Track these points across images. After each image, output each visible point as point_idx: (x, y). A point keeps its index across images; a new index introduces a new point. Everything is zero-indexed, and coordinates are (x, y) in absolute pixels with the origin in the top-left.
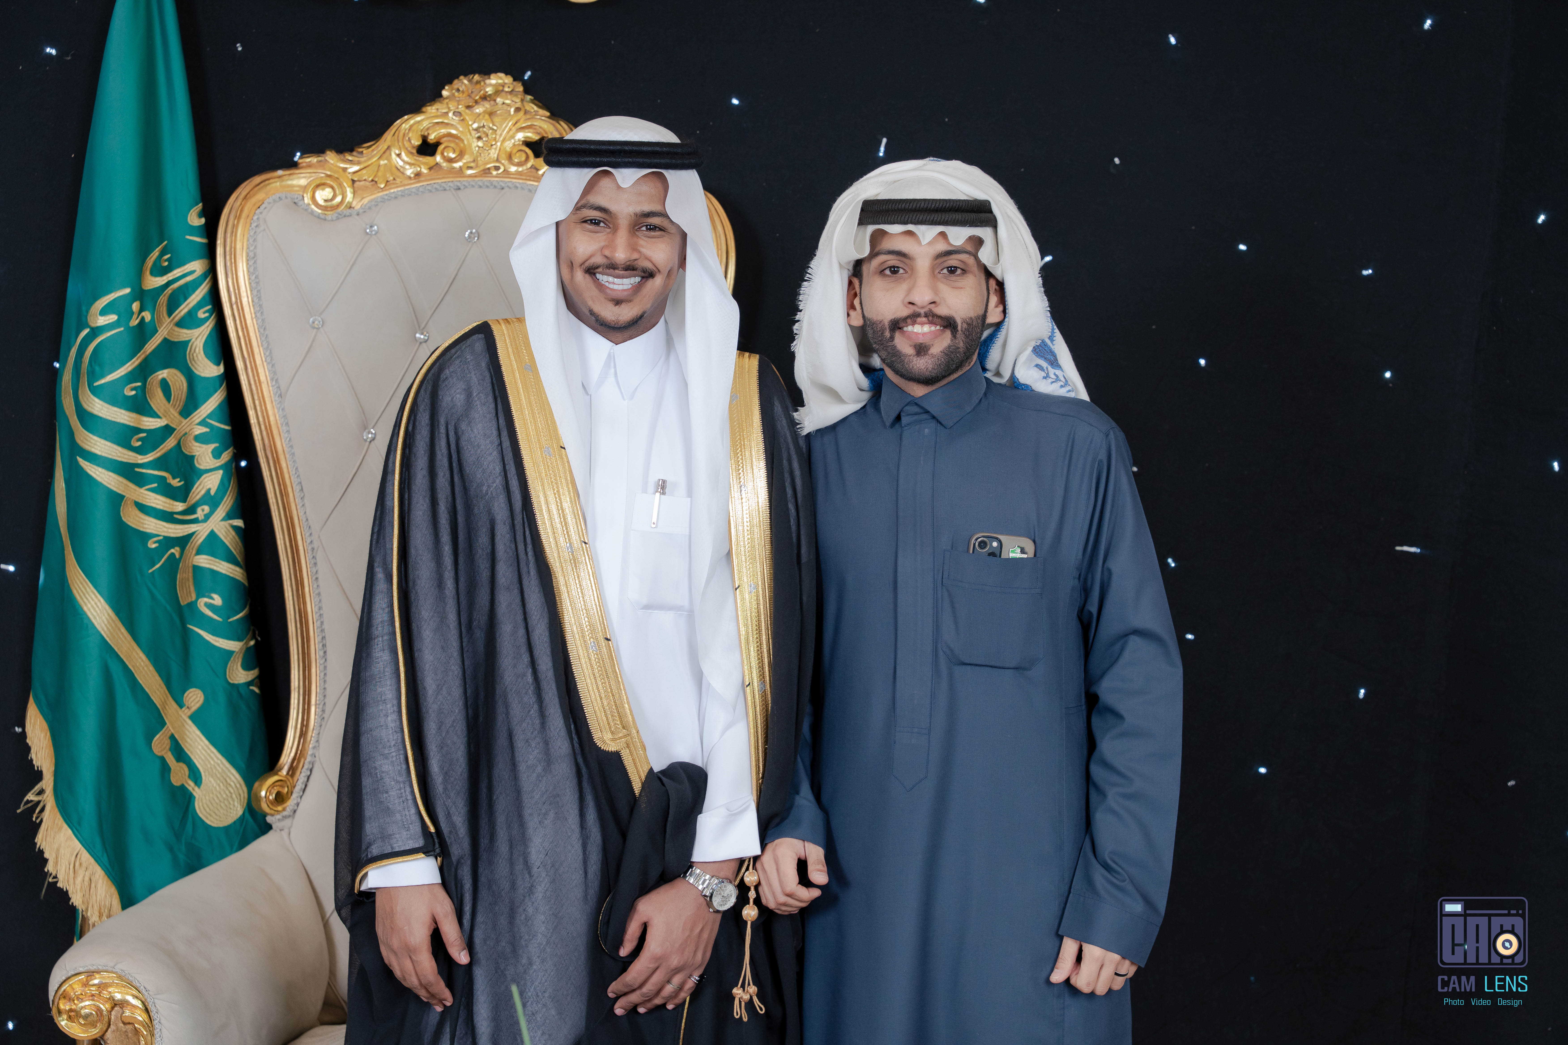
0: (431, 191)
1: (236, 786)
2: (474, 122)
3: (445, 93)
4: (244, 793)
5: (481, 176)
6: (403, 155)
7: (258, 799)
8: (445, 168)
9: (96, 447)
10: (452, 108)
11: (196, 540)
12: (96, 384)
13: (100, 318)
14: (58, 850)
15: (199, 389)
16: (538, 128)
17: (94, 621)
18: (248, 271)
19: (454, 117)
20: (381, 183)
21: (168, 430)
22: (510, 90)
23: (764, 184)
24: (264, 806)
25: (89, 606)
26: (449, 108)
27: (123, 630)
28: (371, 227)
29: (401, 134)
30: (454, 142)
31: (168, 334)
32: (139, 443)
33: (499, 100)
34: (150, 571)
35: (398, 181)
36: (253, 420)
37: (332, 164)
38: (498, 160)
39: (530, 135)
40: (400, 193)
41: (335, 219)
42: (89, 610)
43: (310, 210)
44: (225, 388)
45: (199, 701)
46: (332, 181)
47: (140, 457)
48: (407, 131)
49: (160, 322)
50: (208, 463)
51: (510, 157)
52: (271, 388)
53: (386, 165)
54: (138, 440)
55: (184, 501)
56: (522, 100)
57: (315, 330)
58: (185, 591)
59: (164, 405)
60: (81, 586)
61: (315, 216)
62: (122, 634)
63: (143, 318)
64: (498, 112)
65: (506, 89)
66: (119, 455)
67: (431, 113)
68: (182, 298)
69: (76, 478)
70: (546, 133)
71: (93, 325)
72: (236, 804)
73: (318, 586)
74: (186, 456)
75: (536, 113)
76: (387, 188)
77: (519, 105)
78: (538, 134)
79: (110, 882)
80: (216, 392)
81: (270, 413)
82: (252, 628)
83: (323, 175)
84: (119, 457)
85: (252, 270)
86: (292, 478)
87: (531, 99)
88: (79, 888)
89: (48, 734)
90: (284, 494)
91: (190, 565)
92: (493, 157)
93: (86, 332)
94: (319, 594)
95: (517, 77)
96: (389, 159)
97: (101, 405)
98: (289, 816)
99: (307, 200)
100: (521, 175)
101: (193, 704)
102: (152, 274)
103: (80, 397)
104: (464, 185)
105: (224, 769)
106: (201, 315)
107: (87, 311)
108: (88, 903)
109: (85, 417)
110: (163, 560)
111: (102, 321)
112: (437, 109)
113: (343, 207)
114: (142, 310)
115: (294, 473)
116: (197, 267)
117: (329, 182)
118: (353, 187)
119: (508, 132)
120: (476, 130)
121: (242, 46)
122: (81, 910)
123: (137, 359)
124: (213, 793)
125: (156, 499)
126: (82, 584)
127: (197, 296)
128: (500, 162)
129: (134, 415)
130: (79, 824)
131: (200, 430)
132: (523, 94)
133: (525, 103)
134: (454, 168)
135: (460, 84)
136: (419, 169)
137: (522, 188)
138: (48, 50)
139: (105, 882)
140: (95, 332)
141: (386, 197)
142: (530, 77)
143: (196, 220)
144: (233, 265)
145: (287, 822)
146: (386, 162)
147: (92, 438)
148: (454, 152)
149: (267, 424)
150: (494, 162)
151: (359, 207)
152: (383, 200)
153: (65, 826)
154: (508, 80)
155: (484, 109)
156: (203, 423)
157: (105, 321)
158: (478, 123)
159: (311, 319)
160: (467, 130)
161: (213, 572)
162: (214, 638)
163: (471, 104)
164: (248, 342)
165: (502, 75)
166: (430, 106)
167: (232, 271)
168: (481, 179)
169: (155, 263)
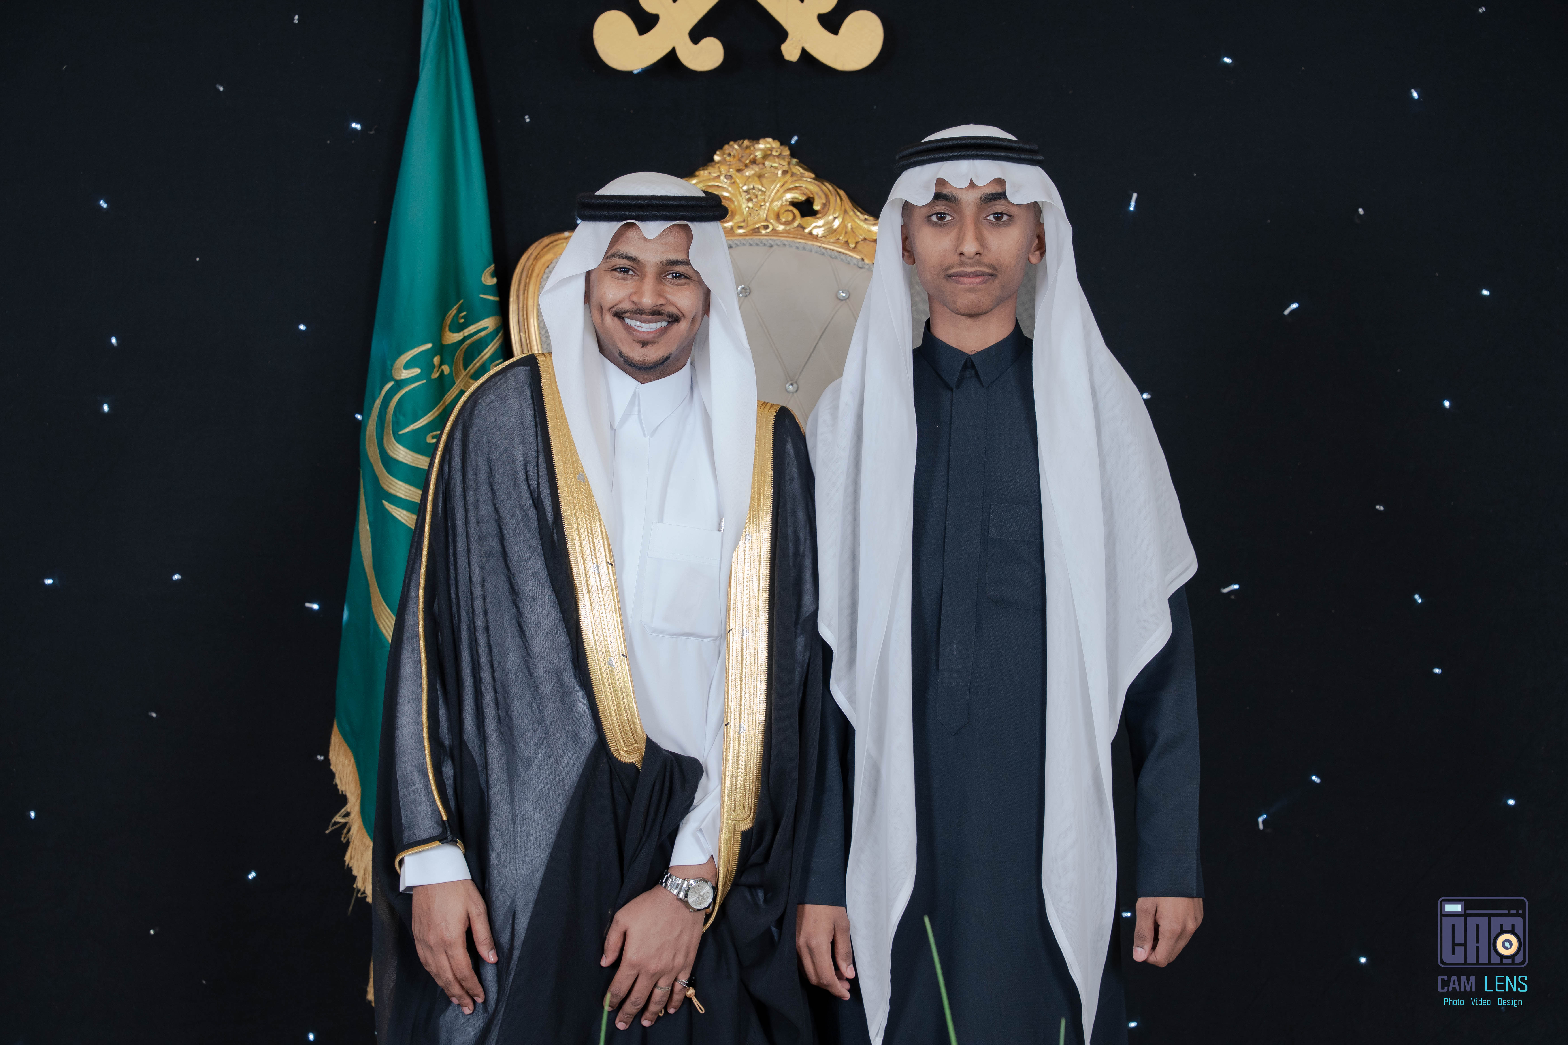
2: (745, 185)
3: (717, 158)
5: (751, 235)
9: (400, 491)
10: (723, 172)
12: (401, 433)
13: (404, 371)
16: (803, 189)
18: (539, 326)
19: (725, 180)
22: (777, 154)
26: (720, 172)
33: (767, 163)
38: (766, 220)
39: (797, 196)
49: (457, 375)
51: (778, 217)
56: (789, 163)
60: (387, 621)
63: (442, 371)
64: (766, 175)
65: (774, 153)
67: (704, 176)
68: (476, 353)
69: (381, 520)
70: (812, 194)
71: (398, 378)
75: (802, 176)
77: (786, 168)
78: (805, 194)
87: (796, 162)
89: (353, 760)
92: (762, 217)
93: (390, 384)
95: (784, 142)
97: (406, 452)
100: (789, 233)
102: (450, 330)
103: (385, 446)
104: (736, 244)
107: (392, 366)
109: (390, 463)
112: (710, 173)
114: (441, 364)
116: (490, 323)
119: (776, 193)
120: (747, 192)
121: (530, 118)
123: (437, 409)
126: (388, 618)
127: (490, 350)
128: (769, 222)
132: (790, 157)
133: (792, 166)
135: (731, 149)
137: (790, 246)
138: (354, 125)
140: (400, 384)
142: (797, 142)
143: (489, 279)
144: (526, 321)
147: (396, 483)
150: (763, 221)
154: (775, 144)
155: (754, 172)
157: (409, 374)
158: (748, 185)
160: (737, 192)
163: (741, 168)
165: (770, 140)
166: (703, 170)
167: (524, 327)
168: (751, 237)
169: (453, 320)
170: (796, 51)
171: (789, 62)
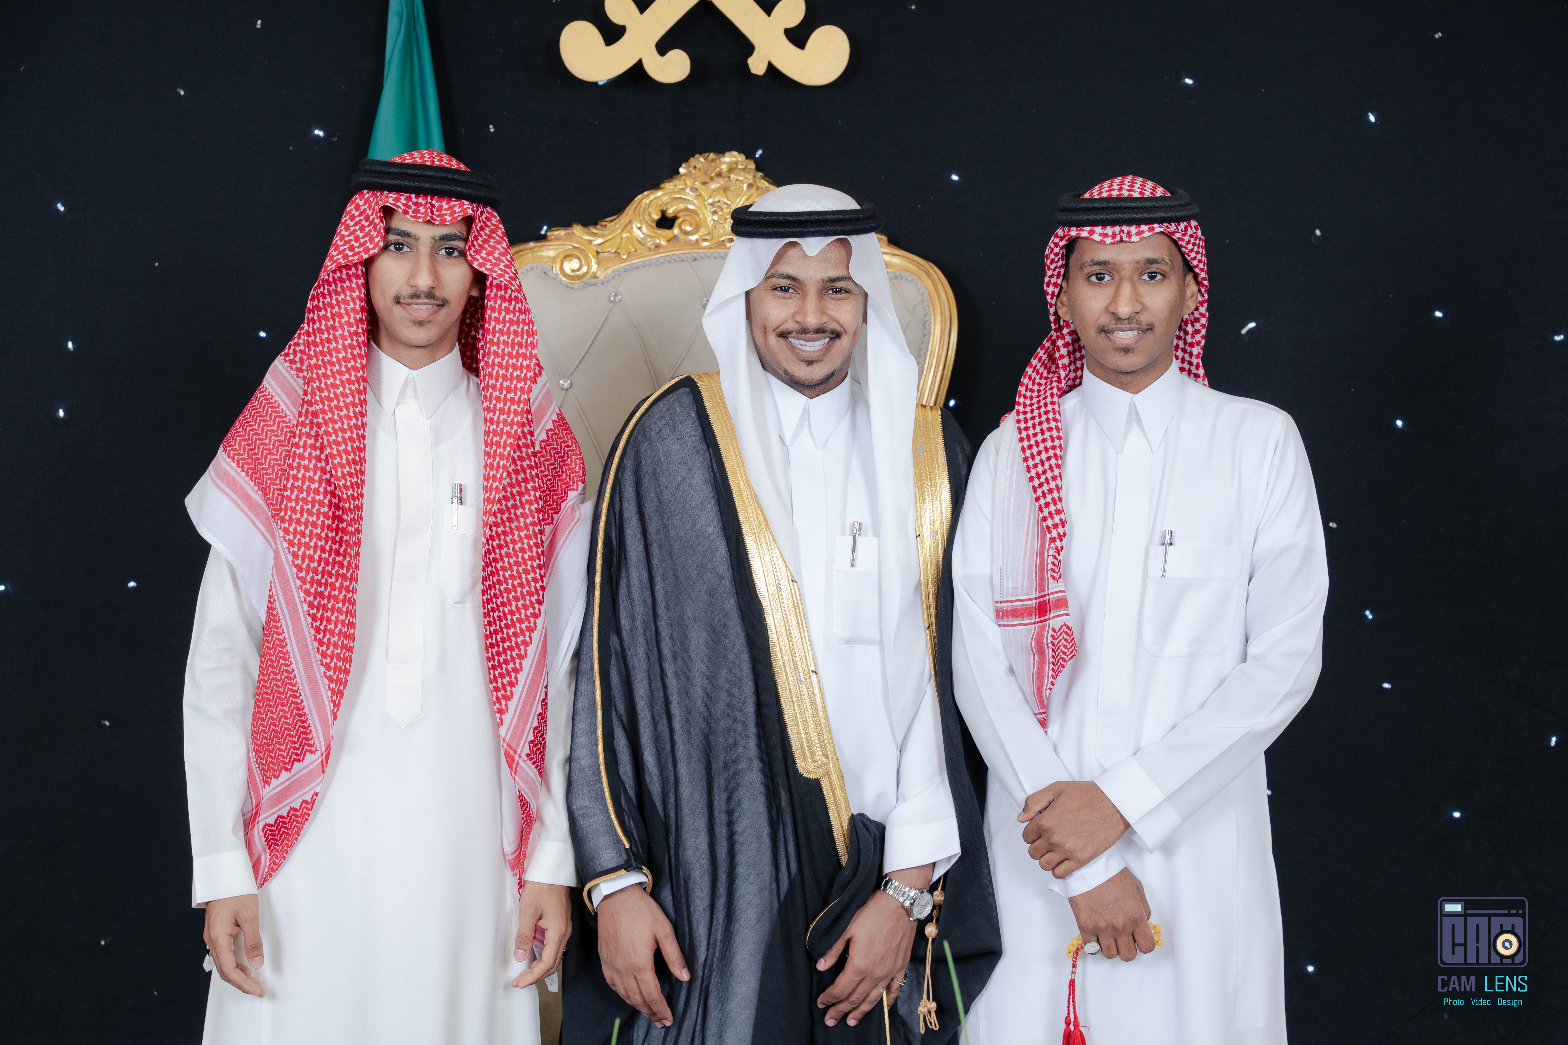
0: (669, 262)
2: (710, 197)
3: (682, 170)
5: (716, 248)
6: (644, 228)
8: (683, 241)
10: (689, 185)
19: (691, 193)
20: (623, 255)
22: (743, 167)
26: (686, 184)
28: (615, 295)
29: (642, 209)
30: (691, 216)
33: (732, 176)
35: (640, 252)
37: (579, 237)
40: (641, 264)
41: (581, 287)
43: (558, 280)
46: (579, 252)
48: (647, 206)
53: (627, 237)
56: (754, 177)
57: (564, 392)
61: (565, 285)
64: (732, 188)
65: (740, 167)
67: (670, 189)
76: (629, 259)
77: (751, 181)
83: (571, 247)
87: (761, 176)
95: (749, 156)
96: (631, 231)
99: (556, 270)
104: (700, 256)
112: (675, 186)
113: (589, 277)
117: (575, 253)
118: (598, 258)
120: (712, 205)
121: (494, 127)
132: (755, 171)
133: (757, 180)
134: (691, 240)
135: (697, 162)
136: (658, 241)
138: (316, 132)
141: (628, 268)
142: (761, 155)
148: (691, 225)
151: (603, 276)
152: (626, 270)
154: (741, 158)
155: (719, 185)
158: (714, 198)
159: (561, 382)
160: (703, 205)
163: (706, 181)
165: (735, 153)
166: (668, 182)
170: (762, 65)
171: (756, 76)
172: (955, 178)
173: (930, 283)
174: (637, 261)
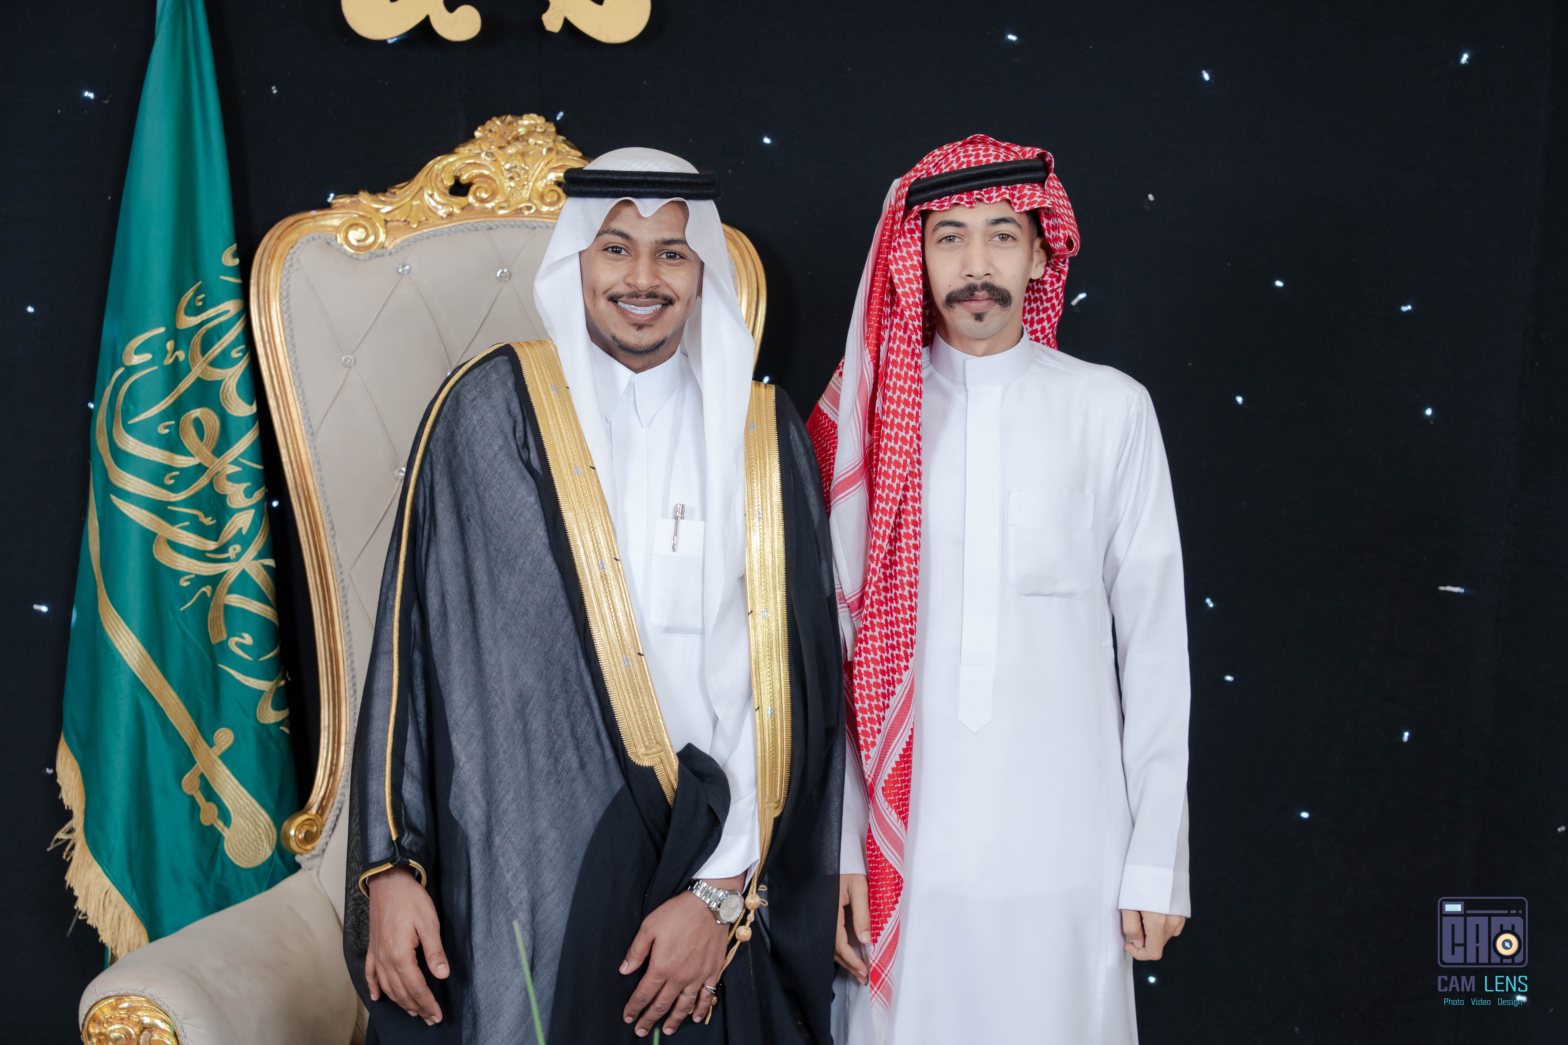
0: (462, 231)
1: (265, 827)
2: (507, 163)
3: (477, 134)
4: (273, 834)
5: (513, 216)
6: (436, 195)
7: (287, 837)
8: (478, 209)
9: (129, 484)
10: (485, 149)
11: (227, 579)
12: (130, 422)
13: (135, 357)
14: (88, 888)
15: (232, 430)
17: (125, 658)
18: (281, 310)
19: (487, 158)
20: (413, 223)
21: (201, 469)
22: (542, 130)
23: (796, 223)
24: (293, 845)
25: (121, 643)
26: (481, 149)
27: (155, 667)
28: (404, 266)
29: (434, 175)
30: (487, 182)
31: (201, 373)
32: (172, 481)
33: (531, 141)
34: (182, 609)
35: (431, 221)
36: (285, 459)
37: (365, 205)
38: (529, 200)
40: (432, 233)
41: (367, 258)
42: (121, 647)
43: (342, 250)
44: (258, 429)
45: (229, 741)
46: (366, 221)
47: (173, 495)
48: (440, 172)
49: (194, 361)
50: (239, 502)
51: (542, 197)
52: (303, 427)
53: (418, 205)
54: (171, 478)
55: (216, 539)
56: (554, 141)
57: (347, 369)
58: (216, 630)
59: (197, 443)
60: (113, 623)
61: (348, 256)
62: (153, 671)
63: (177, 357)
64: (531, 153)
65: (539, 130)
66: (152, 492)
67: (464, 154)
68: (215, 339)
69: (110, 515)
71: (128, 364)
72: (265, 845)
73: (348, 625)
74: (218, 495)
75: (568, 153)
76: (420, 228)
77: (551, 145)
79: (139, 921)
80: (248, 431)
81: (302, 451)
82: (283, 668)
83: (356, 216)
84: (153, 495)
85: (284, 309)
86: (323, 516)
87: (563, 140)
88: (108, 925)
89: (79, 773)
90: (315, 532)
91: (221, 604)
92: (524, 197)
93: (121, 370)
94: (349, 633)
95: (550, 118)
96: (422, 199)
97: (135, 443)
98: (318, 855)
99: (340, 240)
100: (553, 215)
101: (222, 744)
102: (186, 313)
103: (114, 436)
104: (496, 225)
105: (254, 809)
106: (235, 354)
107: (122, 351)
108: (117, 941)
109: (120, 456)
110: (195, 598)
111: (136, 360)
112: (470, 150)
113: (376, 247)
114: (176, 349)
115: (325, 511)
116: (231, 307)
117: (362, 222)
118: (386, 227)
119: (540, 172)
120: (509, 170)
121: (277, 88)
122: (110, 949)
123: (171, 398)
124: (242, 834)
125: (188, 537)
126: (114, 621)
127: (230, 336)
128: (532, 202)
129: (167, 453)
130: (109, 861)
131: (232, 469)
132: (555, 134)
133: (557, 144)
134: (486, 208)
135: (492, 125)
136: (451, 209)
138: (86, 94)
139: (134, 920)
140: (130, 371)
141: (418, 237)
142: (562, 118)
143: (230, 260)
144: (266, 304)
145: (316, 862)
146: (418, 202)
147: (125, 476)
148: (486, 192)
149: (299, 463)
150: (526, 202)
151: (391, 247)
152: (416, 240)
153: (95, 863)
154: (541, 120)
155: (516, 149)
156: (235, 462)
157: (139, 360)
158: (511, 163)
159: (343, 358)
160: (499, 171)
161: (244, 611)
162: (245, 677)
163: (503, 145)
164: (280, 381)
165: (534, 116)
166: (463, 146)
167: (266, 311)
168: (513, 219)
169: (189, 303)
170: (558, 21)
171: (551, 33)
172: (767, 141)
173: (737, 252)
174: (428, 230)
